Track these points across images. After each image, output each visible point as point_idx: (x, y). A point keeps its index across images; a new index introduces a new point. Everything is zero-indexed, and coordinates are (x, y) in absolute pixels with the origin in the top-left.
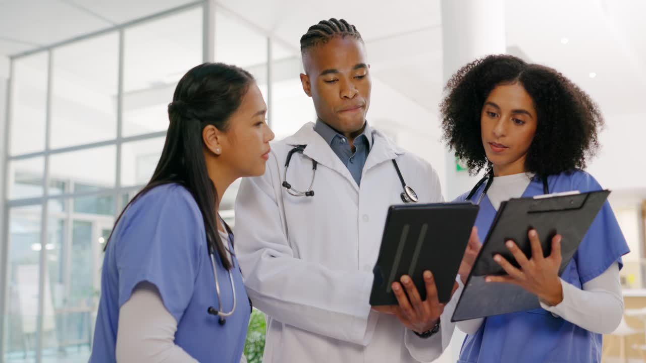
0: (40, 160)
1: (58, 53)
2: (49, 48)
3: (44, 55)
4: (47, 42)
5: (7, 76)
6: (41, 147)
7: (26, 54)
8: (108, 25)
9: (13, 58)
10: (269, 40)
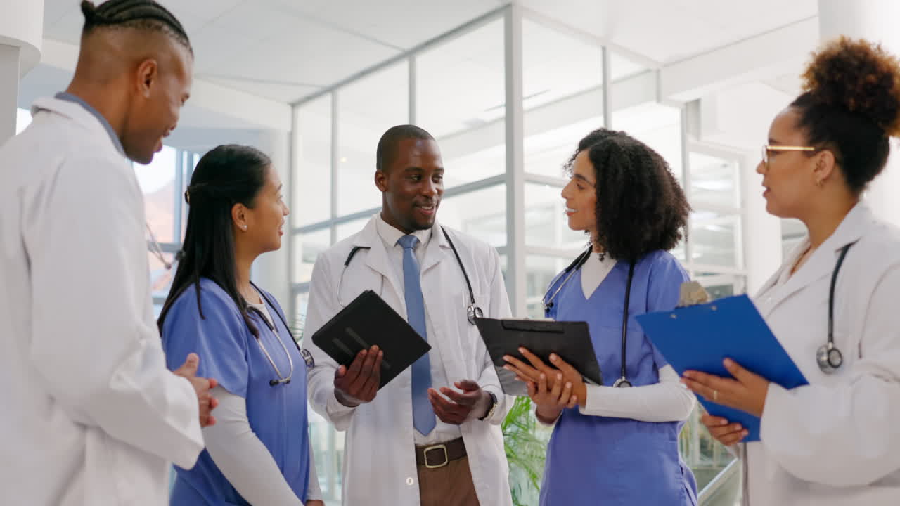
0: (326, 233)
1: (343, 93)
2: (332, 89)
3: (328, 98)
4: (329, 81)
5: (289, 129)
6: (326, 216)
7: (309, 99)
8: (396, 53)
9: (294, 105)
10: (604, 49)
